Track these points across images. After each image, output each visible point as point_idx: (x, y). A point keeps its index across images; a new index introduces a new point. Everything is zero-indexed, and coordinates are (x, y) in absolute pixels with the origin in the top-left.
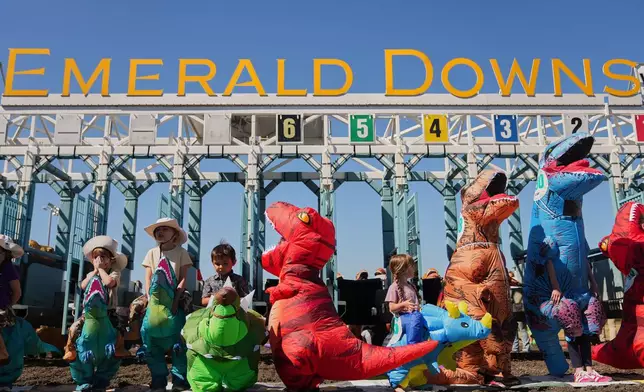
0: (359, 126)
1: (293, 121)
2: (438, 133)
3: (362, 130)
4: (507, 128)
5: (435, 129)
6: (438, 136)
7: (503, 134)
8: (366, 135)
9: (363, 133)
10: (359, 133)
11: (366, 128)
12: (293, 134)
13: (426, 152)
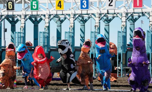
0: (34, 4)
1: (11, 3)
2: (60, 6)
3: (34, 6)
4: (85, 4)
5: (59, 5)
6: (60, 7)
7: (83, 6)
8: (36, 8)
9: (35, 7)
10: (33, 7)
11: (36, 5)
12: (11, 8)
13: (56, 14)
